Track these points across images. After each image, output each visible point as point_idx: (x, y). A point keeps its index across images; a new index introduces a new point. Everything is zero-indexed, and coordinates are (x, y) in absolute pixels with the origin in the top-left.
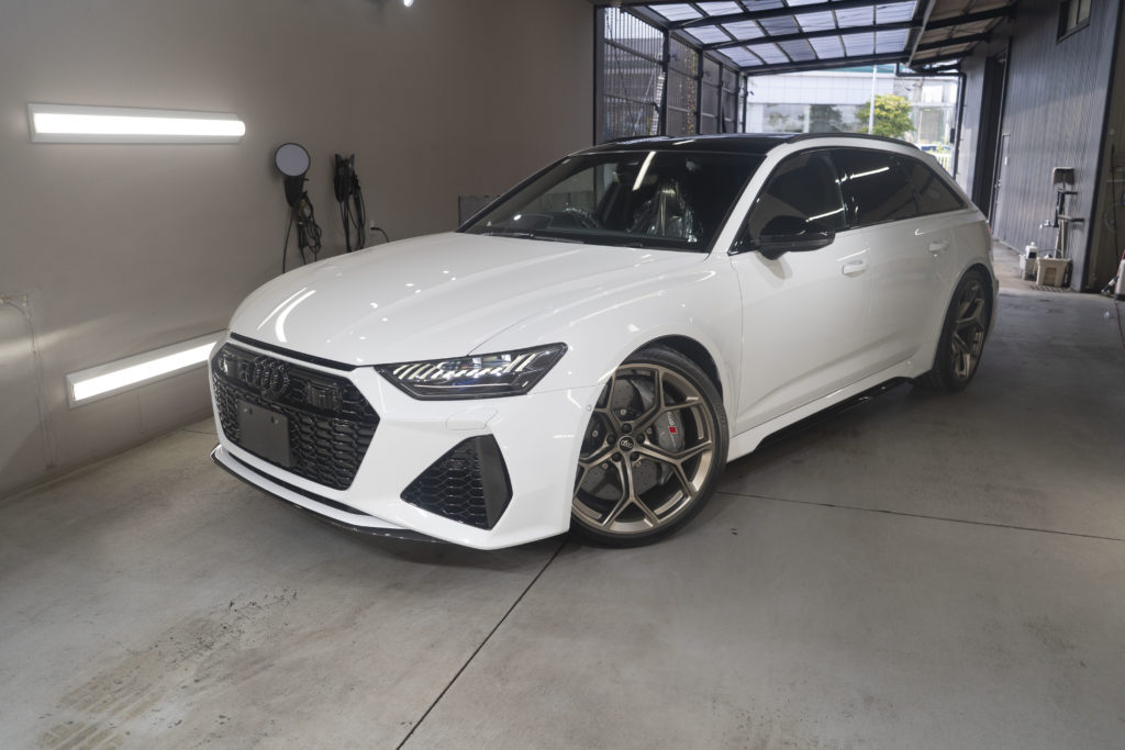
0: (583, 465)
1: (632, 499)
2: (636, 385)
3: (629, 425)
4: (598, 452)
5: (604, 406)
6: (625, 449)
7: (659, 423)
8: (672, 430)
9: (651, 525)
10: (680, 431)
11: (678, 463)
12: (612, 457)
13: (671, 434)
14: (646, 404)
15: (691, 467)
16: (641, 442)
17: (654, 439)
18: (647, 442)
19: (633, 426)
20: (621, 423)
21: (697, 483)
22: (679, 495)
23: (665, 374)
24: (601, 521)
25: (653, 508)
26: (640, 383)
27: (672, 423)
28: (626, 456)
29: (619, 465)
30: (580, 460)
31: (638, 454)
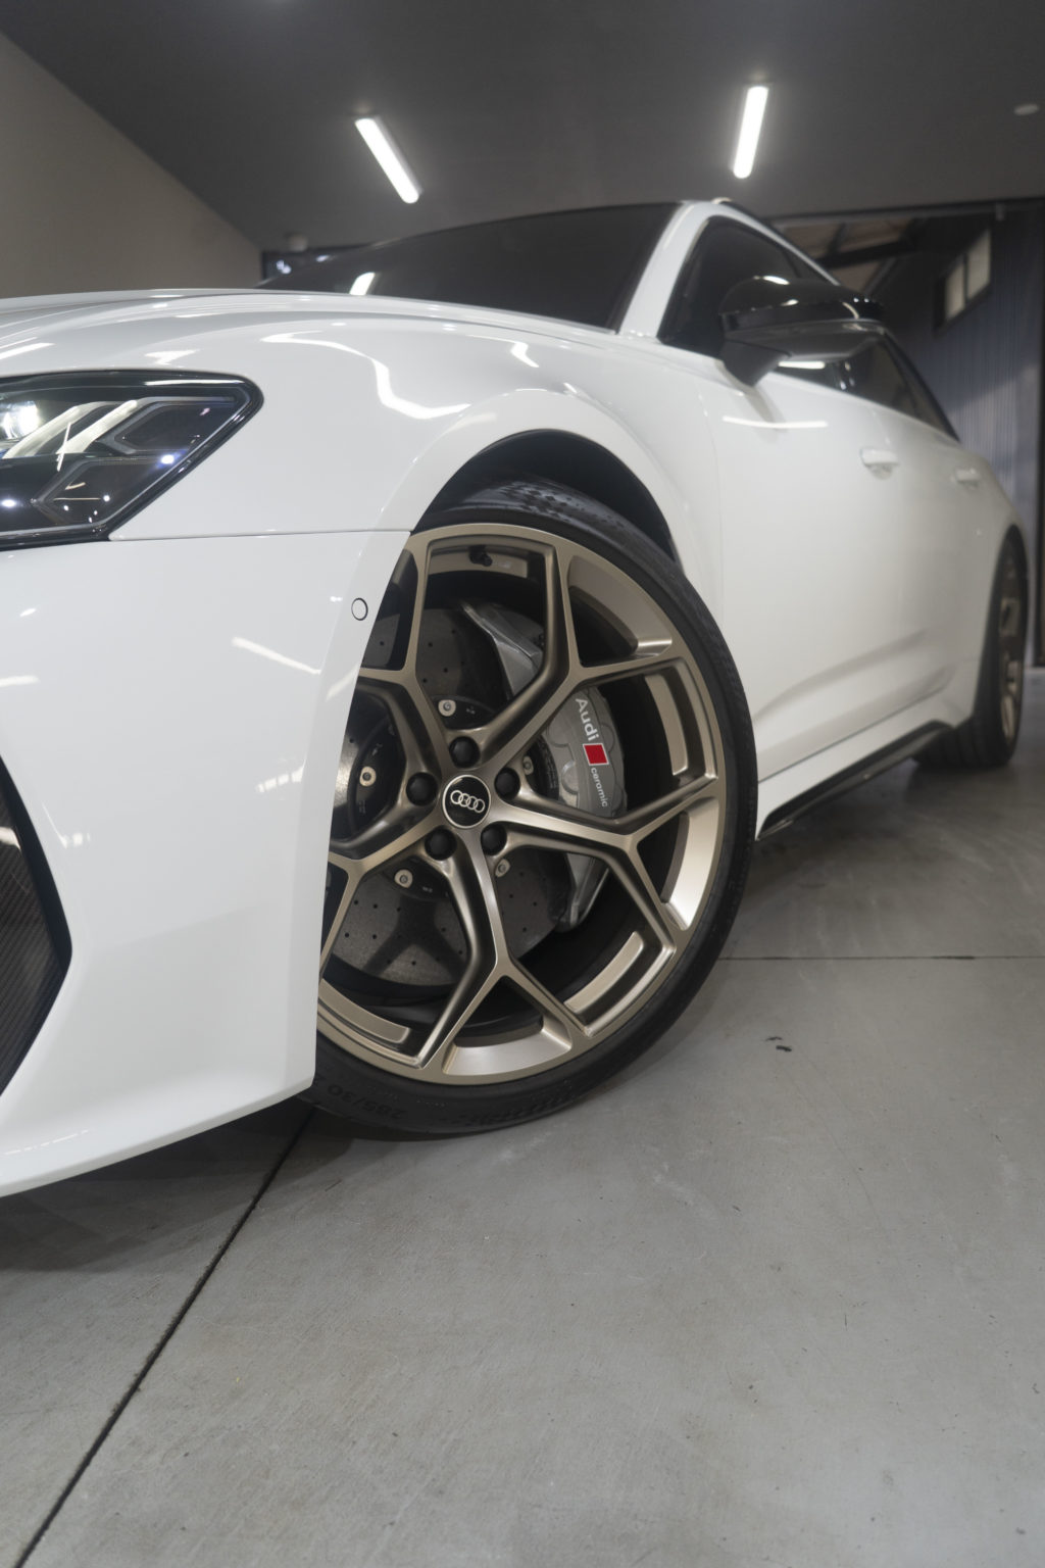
0: (342, 862)
1: (503, 966)
2: (481, 622)
3: (470, 741)
4: (381, 825)
5: (396, 662)
6: (468, 817)
7: (556, 737)
8: (595, 754)
9: (567, 1046)
10: (614, 760)
11: (628, 843)
12: (427, 841)
13: (594, 767)
14: (513, 680)
15: (662, 854)
16: (509, 795)
17: (545, 783)
18: (525, 793)
19: (482, 744)
20: (451, 736)
21: (687, 899)
22: (634, 946)
23: (575, 561)
24: (412, 1047)
25: (563, 990)
26: (491, 617)
27: (592, 734)
28: (468, 835)
29: (448, 868)
30: (332, 849)
31: (501, 830)
